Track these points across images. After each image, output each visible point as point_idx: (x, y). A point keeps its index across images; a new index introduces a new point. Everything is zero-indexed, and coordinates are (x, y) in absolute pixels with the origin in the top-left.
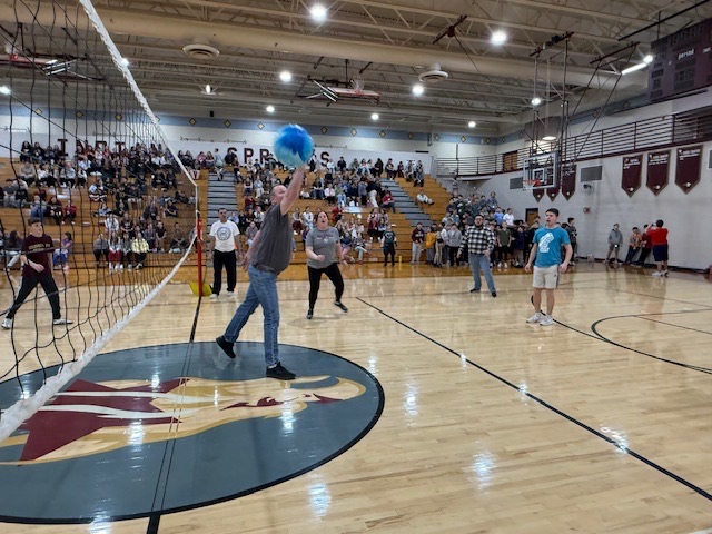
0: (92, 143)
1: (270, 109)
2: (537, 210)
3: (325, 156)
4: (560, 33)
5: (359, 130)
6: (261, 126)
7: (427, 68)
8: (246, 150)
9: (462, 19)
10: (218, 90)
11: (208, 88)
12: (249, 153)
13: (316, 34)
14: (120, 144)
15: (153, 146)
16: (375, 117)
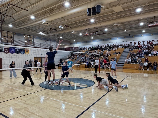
6: (142, 35)
8: (134, 42)
10: (128, 30)
11: (125, 30)
12: (135, 43)
15: (114, 44)
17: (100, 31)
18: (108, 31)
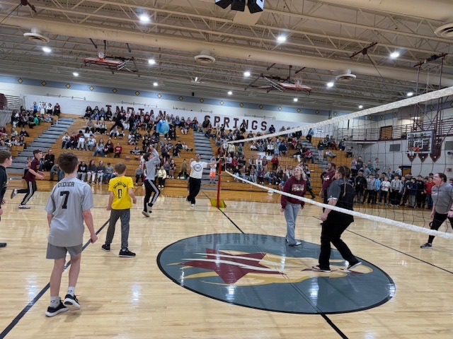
0: (125, 109)
1: (230, 93)
2: (410, 167)
3: (264, 124)
4: (438, 54)
5: (283, 107)
6: (222, 103)
7: (341, 72)
8: (216, 117)
9: (373, 45)
10: (201, 80)
11: (196, 79)
12: (217, 119)
13: (276, 50)
14: (141, 110)
15: (160, 112)
16: (296, 100)
17: (132, 59)
18: (153, 68)
